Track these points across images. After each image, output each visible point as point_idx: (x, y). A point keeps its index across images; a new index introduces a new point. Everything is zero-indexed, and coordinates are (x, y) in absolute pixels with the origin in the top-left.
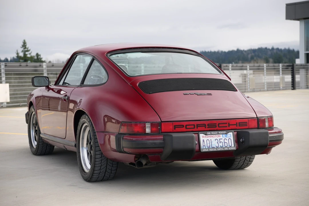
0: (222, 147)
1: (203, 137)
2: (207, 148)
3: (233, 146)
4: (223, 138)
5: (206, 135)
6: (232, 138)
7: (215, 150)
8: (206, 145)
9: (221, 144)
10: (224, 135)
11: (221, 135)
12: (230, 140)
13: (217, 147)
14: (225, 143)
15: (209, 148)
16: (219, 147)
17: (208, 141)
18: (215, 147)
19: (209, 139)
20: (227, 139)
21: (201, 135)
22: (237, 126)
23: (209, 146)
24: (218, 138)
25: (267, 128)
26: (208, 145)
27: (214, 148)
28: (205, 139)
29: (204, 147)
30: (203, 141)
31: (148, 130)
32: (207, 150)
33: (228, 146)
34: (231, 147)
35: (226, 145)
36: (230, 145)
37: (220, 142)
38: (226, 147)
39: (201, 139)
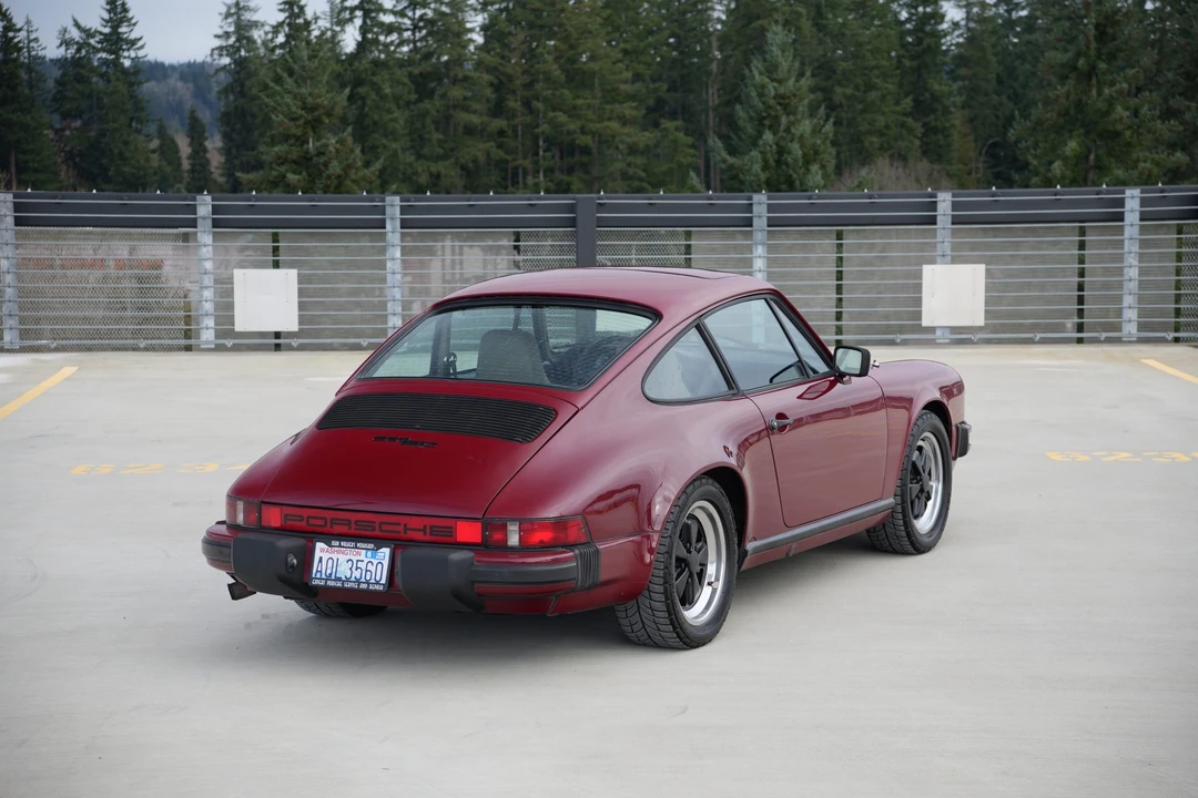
0: (358, 581)
1: (322, 550)
2: (324, 576)
3: (383, 581)
4: (366, 560)
5: (330, 546)
6: (386, 563)
7: (339, 584)
8: (323, 571)
9: (357, 574)
10: (369, 553)
11: (364, 551)
12: (380, 566)
13: (348, 580)
14: (367, 571)
15: (329, 578)
16: (353, 579)
17: (330, 561)
18: (344, 578)
19: (335, 556)
20: (375, 562)
21: (320, 546)
22: (425, 534)
23: (331, 574)
24: (355, 559)
25: (512, 548)
26: (329, 572)
27: (339, 579)
28: (325, 556)
29: (318, 576)
30: (321, 558)
31: (240, 519)
32: (323, 583)
33: (373, 581)
34: (377, 583)
35: (368, 578)
36: (378, 578)
37: (357, 568)
38: (368, 583)
39: (318, 554)
